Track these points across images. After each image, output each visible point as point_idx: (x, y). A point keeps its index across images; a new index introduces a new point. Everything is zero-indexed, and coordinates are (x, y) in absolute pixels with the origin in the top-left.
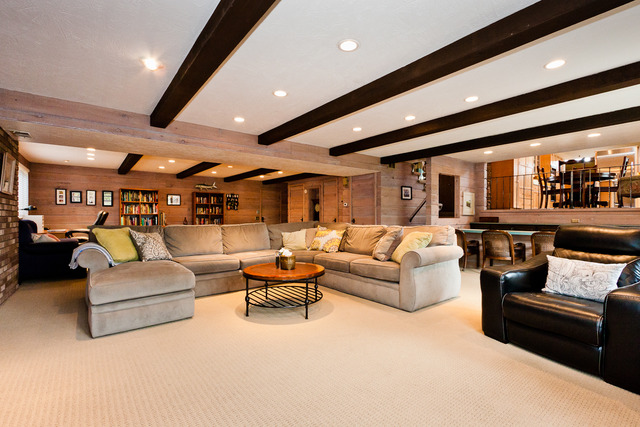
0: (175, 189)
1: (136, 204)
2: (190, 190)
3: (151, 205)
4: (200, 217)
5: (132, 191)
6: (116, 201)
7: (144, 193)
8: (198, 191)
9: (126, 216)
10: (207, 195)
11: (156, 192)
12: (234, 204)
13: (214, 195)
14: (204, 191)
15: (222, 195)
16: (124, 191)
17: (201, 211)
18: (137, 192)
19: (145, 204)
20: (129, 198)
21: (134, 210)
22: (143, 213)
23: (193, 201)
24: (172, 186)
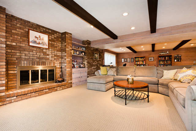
0: (151, 56)
1: (139, 61)
2: (157, 55)
3: (143, 61)
4: (161, 65)
5: (138, 58)
6: (134, 61)
7: (141, 58)
8: (160, 55)
9: (136, 65)
10: (165, 57)
11: (144, 57)
12: (179, 59)
13: (167, 56)
14: (163, 55)
15: (171, 56)
16: (136, 58)
17: (162, 63)
18: (139, 58)
19: (141, 61)
20: (137, 59)
21: (138, 63)
22: (141, 64)
23: (158, 59)
24: (150, 55)
